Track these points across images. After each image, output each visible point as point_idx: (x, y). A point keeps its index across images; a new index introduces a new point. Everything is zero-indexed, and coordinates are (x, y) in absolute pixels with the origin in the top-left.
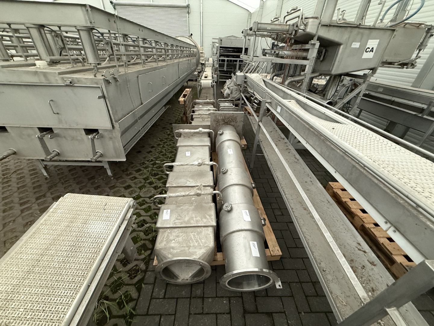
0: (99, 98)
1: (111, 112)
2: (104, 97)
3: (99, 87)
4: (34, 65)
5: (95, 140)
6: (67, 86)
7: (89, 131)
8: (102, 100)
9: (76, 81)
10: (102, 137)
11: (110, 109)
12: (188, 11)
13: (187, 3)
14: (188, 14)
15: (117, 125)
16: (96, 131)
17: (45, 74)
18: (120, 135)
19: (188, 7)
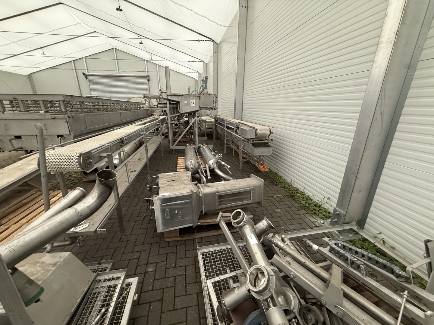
0: (65, 122)
1: (69, 128)
2: (67, 122)
3: (65, 119)
4: (39, 113)
5: (61, 139)
6: (53, 119)
7: (58, 136)
8: (66, 123)
9: (56, 117)
10: (65, 138)
11: (69, 127)
12: (148, 79)
13: (147, 74)
14: (148, 81)
15: (72, 133)
16: (62, 136)
17: (44, 115)
18: (73, 137)
19: (148, 76)
